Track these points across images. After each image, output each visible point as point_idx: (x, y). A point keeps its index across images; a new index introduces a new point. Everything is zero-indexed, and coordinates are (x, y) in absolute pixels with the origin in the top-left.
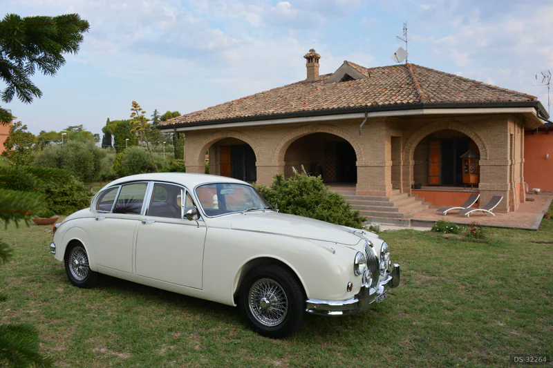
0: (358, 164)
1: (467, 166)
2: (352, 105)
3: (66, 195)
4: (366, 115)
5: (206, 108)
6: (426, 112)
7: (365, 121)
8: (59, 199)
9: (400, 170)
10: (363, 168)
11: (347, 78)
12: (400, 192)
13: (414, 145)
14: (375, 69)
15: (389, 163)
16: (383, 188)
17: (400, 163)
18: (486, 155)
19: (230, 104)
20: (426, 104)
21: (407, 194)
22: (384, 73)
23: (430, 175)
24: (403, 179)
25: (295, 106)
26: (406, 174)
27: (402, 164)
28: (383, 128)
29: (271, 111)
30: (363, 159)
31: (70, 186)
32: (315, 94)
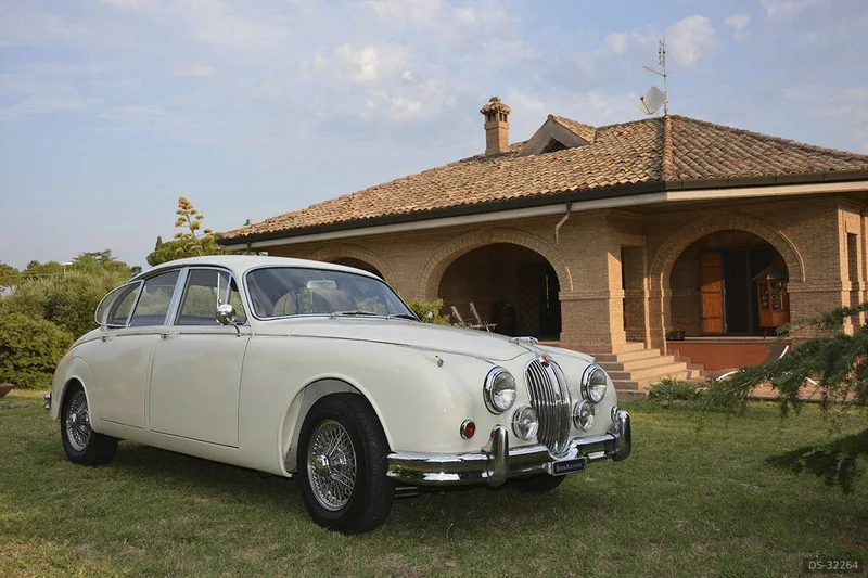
0: (561, 296)
1: (767, 295)
2: (544, 191)
3: (38, 354)
4: (569, 208)
5: (306, 207)
6: (672, 196)
7: (566, 217)
8: (23, 362)
9: (643, 306)
10: (572, 304)
11: (555, 146)
12: (646, 347)
13: (670, 260)
14: (609, 127)
15: (616, 293)
16: (607, 337)
17: (643, 293)
18: (800, 274)
19: (349, 200)
20: (670, 183)
21: (658, 351)
22: (620, 134)
23: (704, 315)
24: (651, 325)
25: (453, 197)
26: (655, 313)
27: (647, 295)
28: (604, 230)
29: (410, 207)
30: (570, 286)
31: (46, 339)
32: (493, 176)
